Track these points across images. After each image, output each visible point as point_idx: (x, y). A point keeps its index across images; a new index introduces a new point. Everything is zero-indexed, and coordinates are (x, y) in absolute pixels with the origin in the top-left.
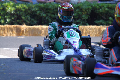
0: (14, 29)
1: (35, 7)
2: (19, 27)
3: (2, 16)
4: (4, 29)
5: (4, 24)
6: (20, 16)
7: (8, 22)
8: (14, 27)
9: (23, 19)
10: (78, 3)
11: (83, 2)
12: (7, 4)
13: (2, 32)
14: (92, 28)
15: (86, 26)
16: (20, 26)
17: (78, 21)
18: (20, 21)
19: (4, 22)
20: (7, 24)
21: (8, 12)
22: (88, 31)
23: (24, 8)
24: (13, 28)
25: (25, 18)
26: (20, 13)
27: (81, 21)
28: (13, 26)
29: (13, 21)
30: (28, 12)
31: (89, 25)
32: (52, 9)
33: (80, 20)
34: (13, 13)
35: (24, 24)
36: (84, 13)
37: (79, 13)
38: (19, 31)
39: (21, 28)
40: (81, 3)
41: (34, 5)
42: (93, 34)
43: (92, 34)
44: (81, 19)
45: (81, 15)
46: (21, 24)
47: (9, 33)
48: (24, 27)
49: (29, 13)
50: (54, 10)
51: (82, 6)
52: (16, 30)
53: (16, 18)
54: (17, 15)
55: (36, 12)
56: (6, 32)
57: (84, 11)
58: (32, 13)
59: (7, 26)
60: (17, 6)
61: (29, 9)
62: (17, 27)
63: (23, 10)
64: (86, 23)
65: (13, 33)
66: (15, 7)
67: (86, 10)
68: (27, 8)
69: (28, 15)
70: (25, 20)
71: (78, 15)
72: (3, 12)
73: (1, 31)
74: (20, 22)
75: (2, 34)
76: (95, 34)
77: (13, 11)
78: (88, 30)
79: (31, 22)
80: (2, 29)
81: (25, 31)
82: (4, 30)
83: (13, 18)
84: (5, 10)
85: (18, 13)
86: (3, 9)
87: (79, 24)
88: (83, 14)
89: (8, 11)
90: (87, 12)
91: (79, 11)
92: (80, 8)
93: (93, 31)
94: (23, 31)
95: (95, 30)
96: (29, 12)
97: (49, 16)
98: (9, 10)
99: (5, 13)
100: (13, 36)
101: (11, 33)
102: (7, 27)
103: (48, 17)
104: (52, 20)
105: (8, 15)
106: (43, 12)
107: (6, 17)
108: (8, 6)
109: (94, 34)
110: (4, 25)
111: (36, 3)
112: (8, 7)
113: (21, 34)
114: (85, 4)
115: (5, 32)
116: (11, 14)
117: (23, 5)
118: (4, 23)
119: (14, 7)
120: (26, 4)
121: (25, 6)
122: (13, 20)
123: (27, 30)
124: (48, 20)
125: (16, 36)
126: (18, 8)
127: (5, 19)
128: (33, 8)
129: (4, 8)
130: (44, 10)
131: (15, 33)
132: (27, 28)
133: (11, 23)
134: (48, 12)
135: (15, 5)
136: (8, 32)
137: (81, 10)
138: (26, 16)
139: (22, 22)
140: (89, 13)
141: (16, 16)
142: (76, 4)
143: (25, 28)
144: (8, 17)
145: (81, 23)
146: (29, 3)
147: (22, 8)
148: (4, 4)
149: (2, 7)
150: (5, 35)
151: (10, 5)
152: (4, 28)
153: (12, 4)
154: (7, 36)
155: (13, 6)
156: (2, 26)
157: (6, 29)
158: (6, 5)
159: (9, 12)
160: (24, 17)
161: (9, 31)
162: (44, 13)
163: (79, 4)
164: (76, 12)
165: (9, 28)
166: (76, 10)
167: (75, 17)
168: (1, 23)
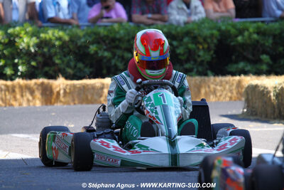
0: (37, 89)
1: (84, 36)
2: (49, 83)
3: (8, 59)
4: (12, 90)
5: (13, 77)
6: (51, 57)
7: (22, 72)
8: (36, 84)
9: (57, 64)
10: (186, 23)
11: (199, 20)
12: (18, 29)
13: (8, 97)
14: (221, 82)
15: (206, 78)
16: (51, 81)
17: (187, 66)
18: (50, 70)
19: (13, 72)
20: (20, 77)
21: (21, 50)
22: (212, 90)
23: (60, 39)
24: (35, 87)
25: (63, 62)
26: (49, 51)
27: (195, 66)
28: (34, 81)
29: (33, 70)
30: (68, 47)
31: (214, 76)
32: (127, 38)
33: (192, 62)
34: (33, 50)
35: (60, 76)
36: (201, 47)
37: (191, 46)
38: (48, 93)
39: (54, 87)
40: (194, 22)
41: (83, 30)
42: (223, 96)
43: (221, 96)
44: (195, 61)
45: (195, 51)
46: (54, 77)
47: (25, 98)
48: (60, 83)
49: (71, 51)
51: (196, 32)
52: (40, 91)
53: (40, 62)
54: (43, 55)
55: (89, 48)
56: (18, 96)
57: (201, 40)
59: (19, 81)
60: (42, 35)
61: (71, 40)
62: (42, 83)
63: (57, 43)
64: (207, 69)
65: (34, 98)
66: (38, 38)
67: (205, 40)
68: (67, 38)
69: (69, 54)
70: (62, 66)
71: (187, 51)
72: (9, 49)
73: (7, 93)
74: (51, 72)
75: (9, 101)
76: (229, 94)
77: (33, 46)
78: (212, 86)
79: (75, 70)
80: (8, 91)
81: (62, 92)
82: (14, 91)
83: (33, 63)
84: (14, 45)
85: (46, 50)
86: (10, 41)
87: (190, 74)
88: (198, 48)
89: (21, 47)
90: (208, 43)
91: (188, 43)
92: (192, 35)
93: (225, 89)
94: (58, 93)
95: (227, 87)
96: (71, 47)
97: (119, 57)
98: (24, 45)
99: (14, 52)
100: (34, 105)
101: (30, 98)
102: (19, 84)
103: (116, 57)
105: (22, 55)
106: (105, 47)
107: (16, 61)
108: (21, 35)
109: (226, 94)
110: (12, 80)
111: (87, 26)
112: (21, 38)
113: (53, 101)
114: (203, 26)
115: (15, 97)
116: (28, 53)
117: (56, 31)
118: (13, 75)
119: (35, 36)
120: (62, 29)
121: (61, 33)
122: (33, 66)
123: (68, 91)
124: (115, 65)
125: (42, 104)
126: (46, 38)
127: (15, 67)
128: (79, 38)
129: (12, 39)
130: (107, 42)
131: (38, 99)
132: (67, 85)
133: (30, 75)
134: (117, 47)
135: (39, 32)
136: (22, 96)
137: (195, 39)
138: (65, 56)
139: (55, 72)
140: (212, 46)
141: (40, 59)
142: (182, 25)
143: (61, 87)
144: (20, 62)
145: (195, 70)
146: (70, 27)
147: (54, 38)
148: (10, 31)
149: (7, 37)
150: (16, 104)
151: (26, 33)
152: (14, 87)
153: (30, 29)
154: (20, 105)
155: (33, 35)
156: (9, 83)
157: (17, 90)
158: (16, 33)
159: (24, 48)
160: (61, 59)
161: (24, 94)
162: (105, 50)
163: (188, 25)
164: (181, 45)
165: (24, 88)
166: (181, 40)
167: (180, 57)
168: (5, 75)
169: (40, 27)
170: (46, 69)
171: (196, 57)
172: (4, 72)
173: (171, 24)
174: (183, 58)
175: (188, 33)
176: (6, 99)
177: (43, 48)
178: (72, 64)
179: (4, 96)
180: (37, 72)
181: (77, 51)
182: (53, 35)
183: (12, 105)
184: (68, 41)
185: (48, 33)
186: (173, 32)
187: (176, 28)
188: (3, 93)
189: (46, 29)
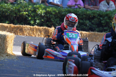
0: (43, 30)
1: (65, 11)
2: (48, 29)
3: (33, 17)
4: (32, 30)
6: (50, 19)
7: (37, 23)
8: (42, 28)
9: (52, 21)
12: (38, 6)
13: (31, 33)
17: (105, 28)
19: (34, 23)
20: (36, 25)
21: (38, 14)
23: (54, 11)
24: (42, 30)
25: (55, 21)
26: (50, 15)
27: (108, 29)
28: (42, 27)
30: (57, 15)
32: (82, 14)
34: (43, 15)
35: (53, 26)
37: (107, 20)
38: (47, 33)
39: (50, 30)
40: (110, 11)
44: (109, 27)
45: (109, 23)
46: (50, 27)
47: (37, 34)
49: (58, 17)
50: (82, 15)
51: (110, 15)
52: (44, 32)
53: (45, 20)
54: (47, 17)
56: (35, 33)
57: (112, 19)
58: (62, 17)
59: (36, 27)
60: (47, 9)
62: (45, 29)
63: (53, 13)
65: (41, 34)
66: (46, 10)
68: (57, 12)
69: (57, 18)
70: (54, 23)
71: (106, 22)
72: (33, 13)
73: (30, 31)
74: (49, 24)
75: (31, 34)
77: (43, 13)
79: (59, 25)
82: (33, 30)
83: (42, 20)
84: (36, 12)
85: (48, 15)
87: (106, 31)
89: (38, 13)
91: (107, 19)
92: (109, 16)
94: (51, 33)
96: (59, 15)
98: (40, 12)
99: (36, 15)
100: (41, 37)
101: (40, 34)
102: (36, 28)
104: (80, 25)
105: (38, 16)
107: (36, 18)
108: (39, 8)
110: (33, 26)
111: (66, 8)
112: (39, 9)
115: (33, 33)
116: (41, 16)
117: (53, 8)
120: (56, 8)
121: (55, 9)
122: (42, 21)
126: (49, 10)
127: (35, 20)
128: (63, 12)
129: (35, 9)
131: (43, 34)
133: (40, 25)
135: (46, 8)
136: (36, 33)
137: (109, 18)
138: (56, 19)
139: (51, 25)
141: (45, 18)
143: (53, 31)
144: (38, 18)
145: (108, 30)
146: (59, 7)
148: (35, 6)
149: (33, 9)
150: (34, 36)
151: (41, 8)
152: (33, 29)
153: (43, 6)
154: (35, 36)
156: (32, 27)
157: (35, 30)
159: (39, 14)
160: (54, 19)
163: (107, 12)
164: (104, 20)
165: (37, 29)
166: (104, 18)
167: (103, 24)
168: (31, 23)
169: (47, 6)
170: (48, 23)
171: (109, 25)
172: (30, 22)
173: (100, 11)
174: (104, 25)
175: (107, 15)
176: (30, 33)
177: (47, 14)
178: (58, 22)
179: (29, 32)
180: (43, 24)
181: (61, 17)
182: (52, 10)
183: (32, 36)
184: (58, 13)
185: (50, 9)
186: (101, 14)
187: (102, 12)
188: (29, 30)
189: (49, 7)
